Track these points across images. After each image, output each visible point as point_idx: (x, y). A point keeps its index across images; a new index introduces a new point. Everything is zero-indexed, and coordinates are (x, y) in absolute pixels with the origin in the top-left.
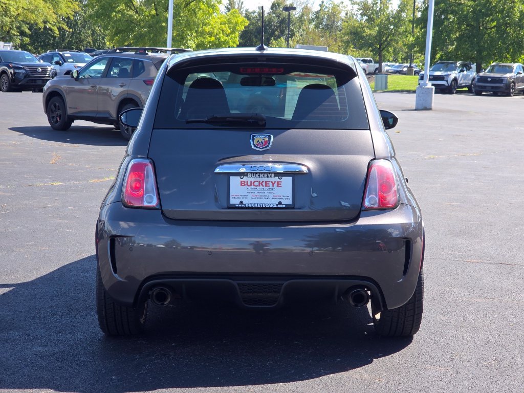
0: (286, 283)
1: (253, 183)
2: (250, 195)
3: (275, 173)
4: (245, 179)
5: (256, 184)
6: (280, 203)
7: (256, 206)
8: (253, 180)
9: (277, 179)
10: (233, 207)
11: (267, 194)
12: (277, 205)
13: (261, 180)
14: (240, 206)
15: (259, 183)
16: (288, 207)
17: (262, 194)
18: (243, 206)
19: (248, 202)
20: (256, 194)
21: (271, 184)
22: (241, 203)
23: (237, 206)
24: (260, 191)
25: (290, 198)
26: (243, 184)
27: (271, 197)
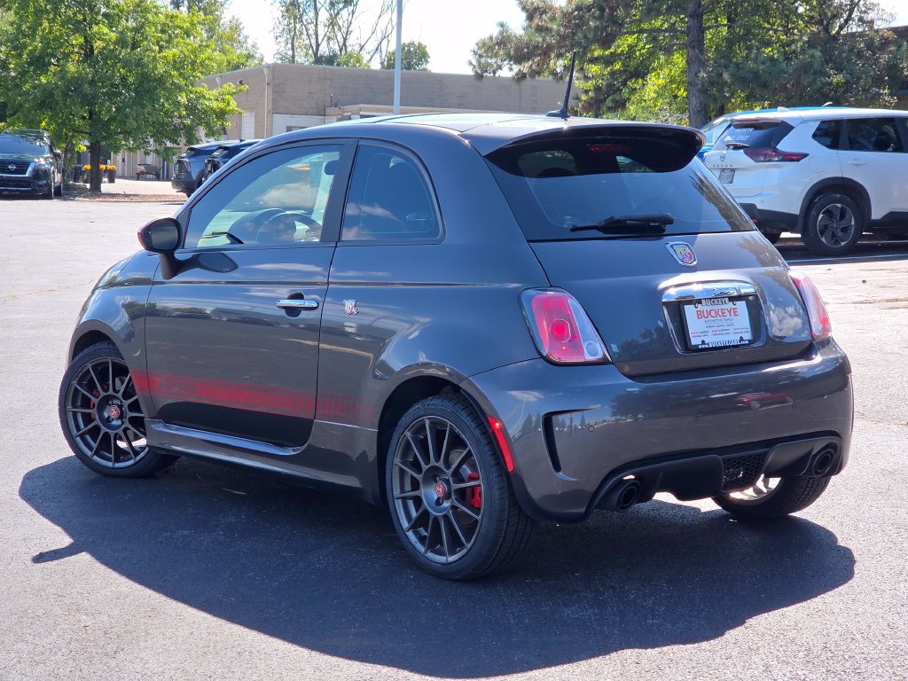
1: (709, 313)
2: (710, 330)
3: (728, 297)
4: (700, 307)
5: (713, 313)
6: (741, 339)
7: (719, 345)
8: (709, 308)
9: (730, 305)
10: (696, 349)
11: (727, 328)
12: (739, 341)
13: (717, 307)
14: (703, 347)
15: (716, 312)
16: (750, 344)
17: (722, 328)
18: (706, 346)
19: (712, 340)
21: (727, 313)
22: (703, 342)
23: (700, 347)
24: (719, 323)
25: (749, 329)
26: (700, 315)
27: (731, 331)
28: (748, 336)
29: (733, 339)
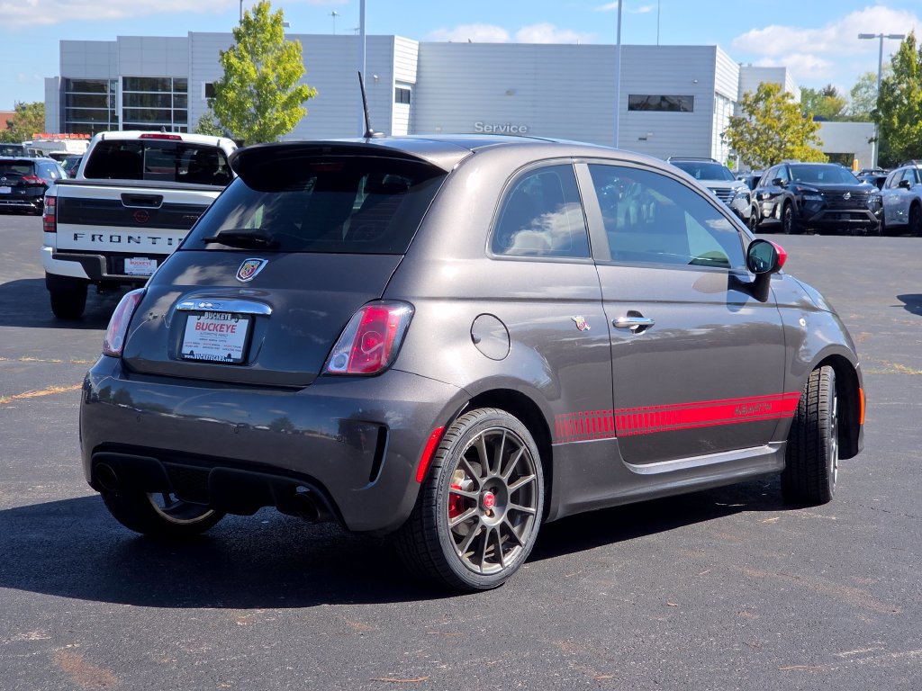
0: (212, 470)
1: (208, 326)
2: (202, 343)
3: (232, 313)
4: (201, 319)
5: (212, 327)
6: (229, 356)
7: (204, 358)
8: (209, 321)
9: (233, 322)
10: (183, 359)
11: (218, 343)
12: (225, 358)
13: (217, 322)
14: (189, 357)
15: (215, 327)
16: (236, 363)
17: (212, 342)
18: (191, 357)
19: (201, 352)
20: (208, 342)
21: (225, 329)
22: (192, 353)
23: (186, 356)
24: (213, 337)
25: (241, 349)
26: (199, 326)
27: (221, 347)
28: (238, 355)
29: (220, 354)
